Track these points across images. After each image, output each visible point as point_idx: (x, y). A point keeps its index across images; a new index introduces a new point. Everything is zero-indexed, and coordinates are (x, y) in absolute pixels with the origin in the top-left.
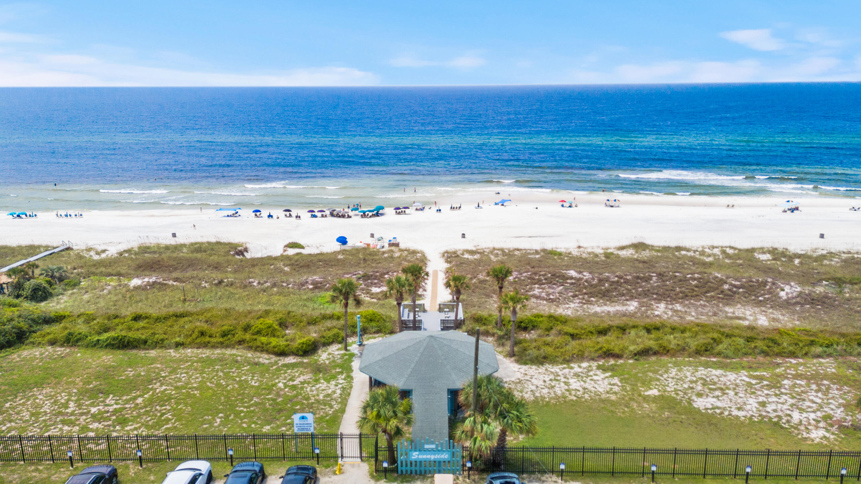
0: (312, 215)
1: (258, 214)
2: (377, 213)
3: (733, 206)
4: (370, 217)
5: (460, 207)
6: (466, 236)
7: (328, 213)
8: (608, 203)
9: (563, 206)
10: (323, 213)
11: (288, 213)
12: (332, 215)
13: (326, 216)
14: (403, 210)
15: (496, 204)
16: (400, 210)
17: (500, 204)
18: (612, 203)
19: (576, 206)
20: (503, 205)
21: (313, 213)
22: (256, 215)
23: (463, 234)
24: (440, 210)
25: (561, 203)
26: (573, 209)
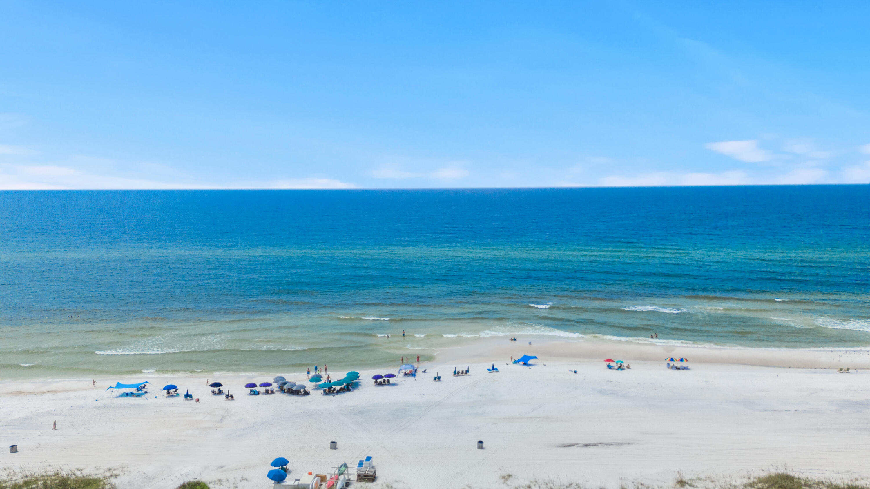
0: (251, 391)
1: (172, 391)
2: (348, 385)
3: (848, 369)
4: (338, 392)
5: (467, 371)
6: (485, 445)
7: (275, 386)
8: (672, 364)
9: (609, 367)
10: (268, 388)
11: (216, 389)
12: (282, 389)
13: (272, 392)
14: (386, 379)
15: (516, 362)
16: (382, 380)
17: (521, 363)
18: (679, 364)
19: (628, 367)
20: (525, 364)
21: (254, 389)
22: (169, 393)
23: (481, 442)
24: (439, 378)
25: (608, 363)
26: (625, 372)
